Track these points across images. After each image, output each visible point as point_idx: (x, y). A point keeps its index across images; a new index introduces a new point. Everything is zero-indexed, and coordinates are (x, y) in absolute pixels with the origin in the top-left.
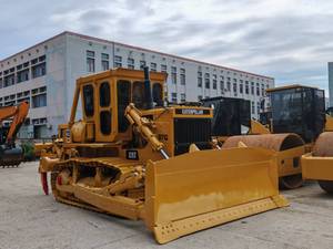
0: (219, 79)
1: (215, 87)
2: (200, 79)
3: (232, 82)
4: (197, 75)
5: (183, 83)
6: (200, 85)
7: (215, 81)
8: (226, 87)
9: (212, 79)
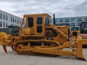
0: (16, 20)
1: (15, 22)
2: (12, 19)
3: (20, 21)
4: (11, 18)
5: (7, 20)
6: (11, 21)
7: (15, 20)
8: (18, 22)
9: (15, 19)
